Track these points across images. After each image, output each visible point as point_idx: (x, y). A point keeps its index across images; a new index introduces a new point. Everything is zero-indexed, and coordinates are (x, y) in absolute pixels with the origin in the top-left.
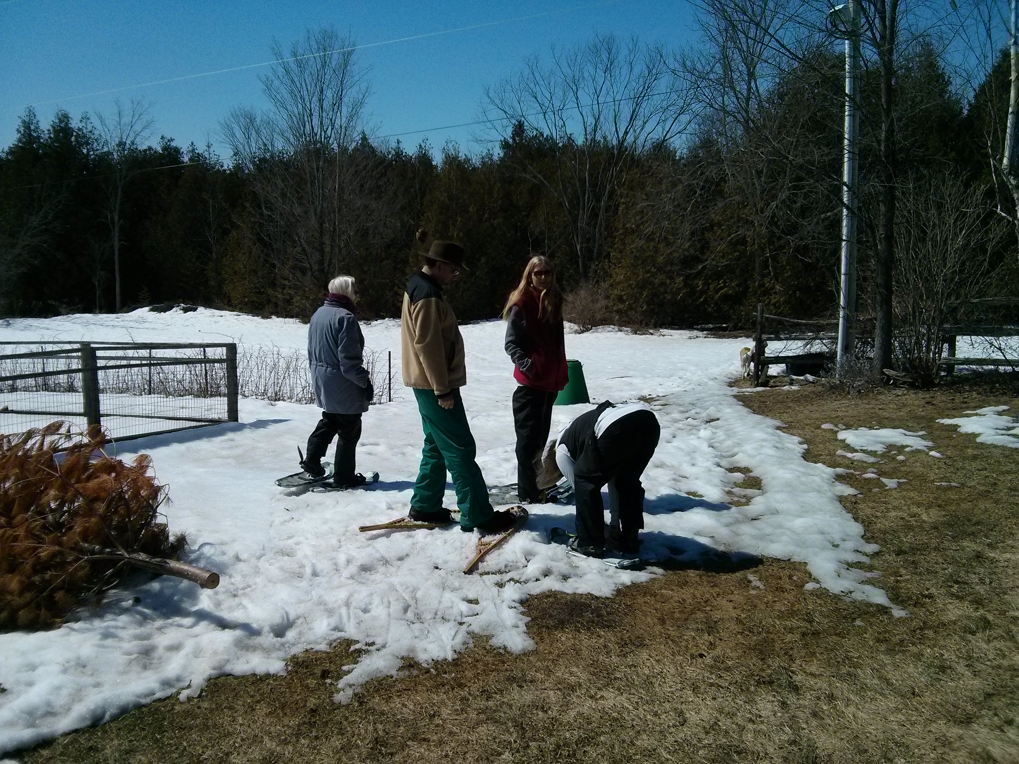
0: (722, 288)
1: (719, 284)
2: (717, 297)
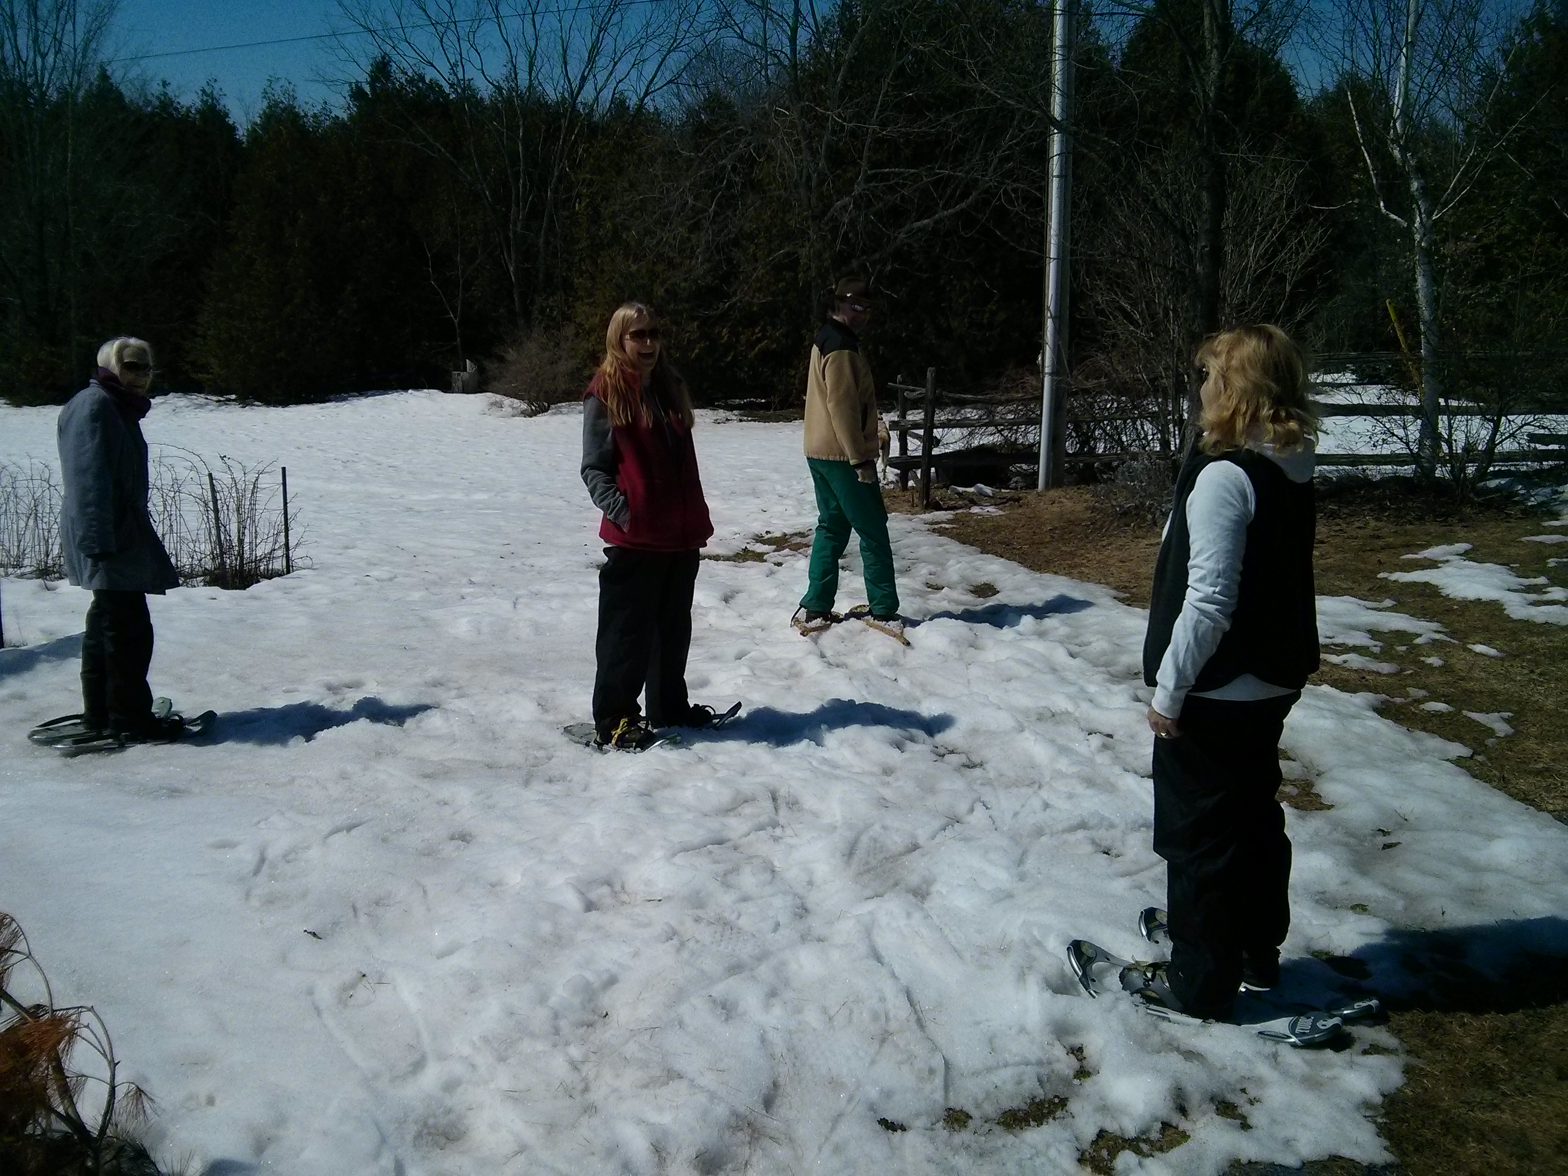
0: (759, 340)
1: (753, 334)
2: (752, 355)
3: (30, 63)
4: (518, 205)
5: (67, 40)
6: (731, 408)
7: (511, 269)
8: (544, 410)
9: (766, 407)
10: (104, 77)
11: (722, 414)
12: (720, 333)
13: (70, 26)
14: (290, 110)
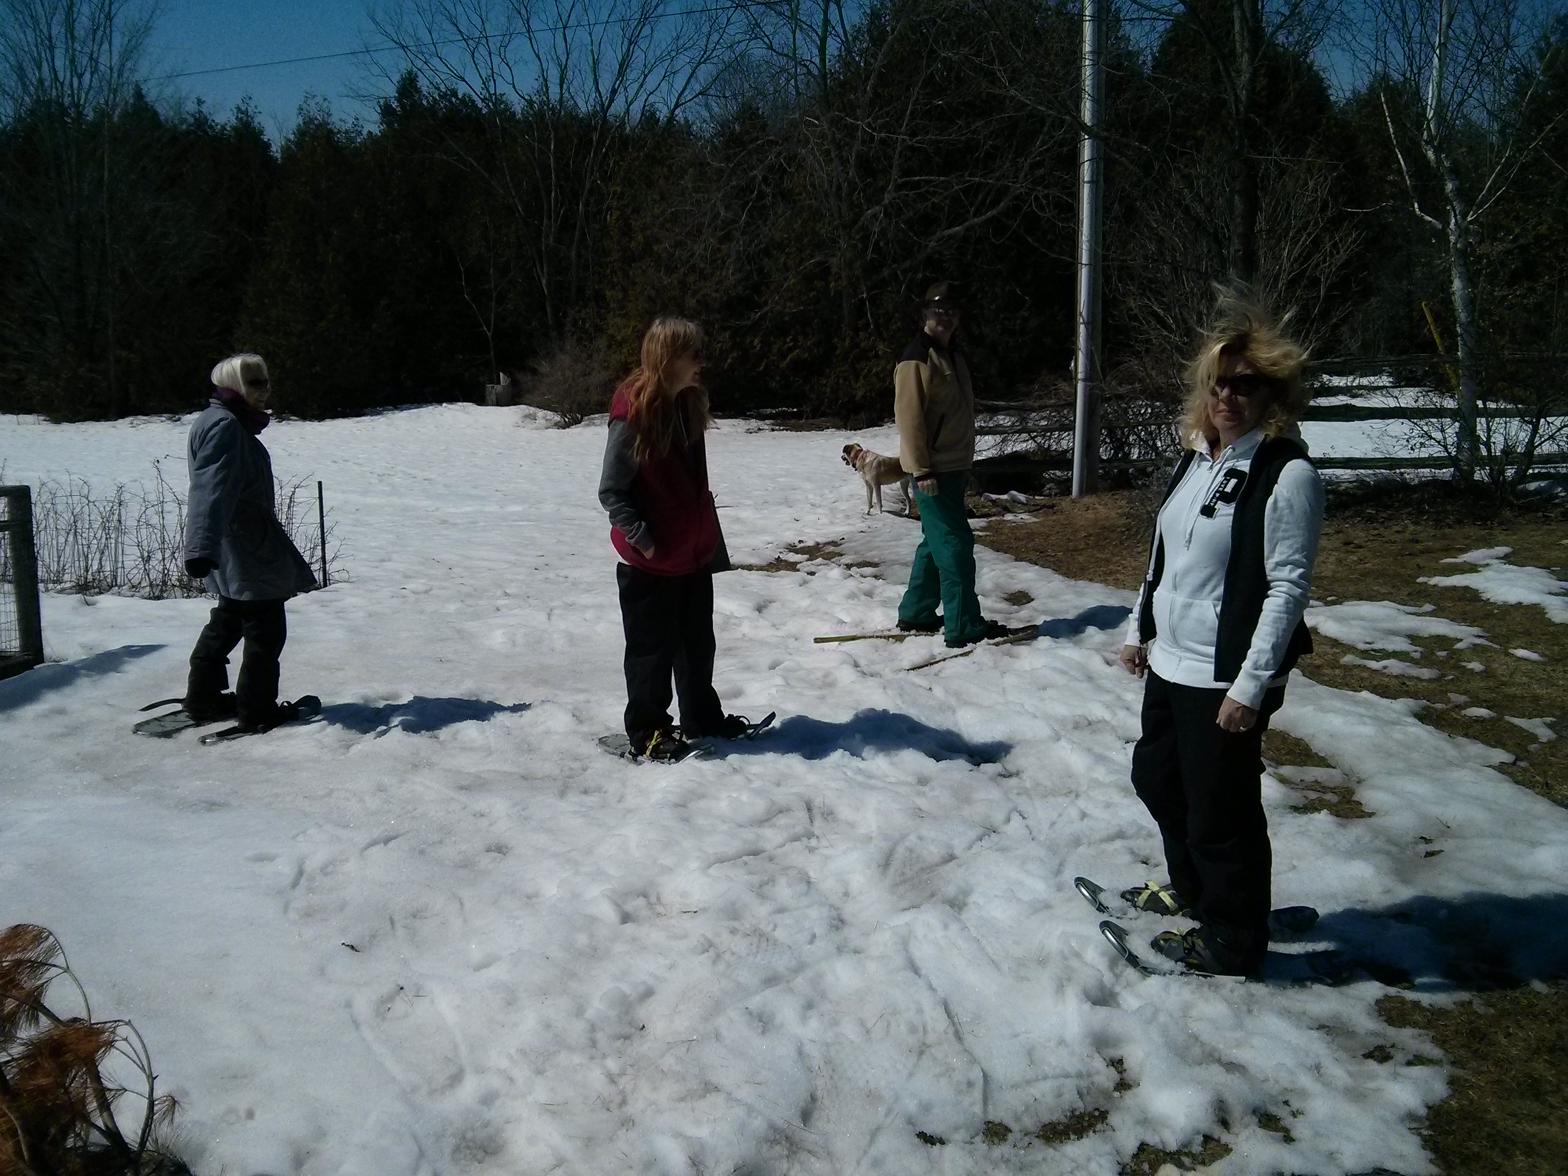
0: (791, 350)
1: (785, 343)
2: (783, 364)
3: (67, 82)
4: (549, 219)
5: (103, 59)
6: (762, 417)
7: (544, 282)
8: (577, 422)
9: (798, 416)
10: (139, 95)
11: (754, 423)
12: (752, 342)
13: (105, 46)
14: (324, 125)
